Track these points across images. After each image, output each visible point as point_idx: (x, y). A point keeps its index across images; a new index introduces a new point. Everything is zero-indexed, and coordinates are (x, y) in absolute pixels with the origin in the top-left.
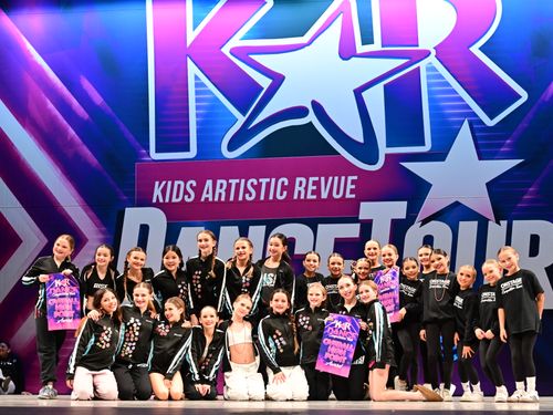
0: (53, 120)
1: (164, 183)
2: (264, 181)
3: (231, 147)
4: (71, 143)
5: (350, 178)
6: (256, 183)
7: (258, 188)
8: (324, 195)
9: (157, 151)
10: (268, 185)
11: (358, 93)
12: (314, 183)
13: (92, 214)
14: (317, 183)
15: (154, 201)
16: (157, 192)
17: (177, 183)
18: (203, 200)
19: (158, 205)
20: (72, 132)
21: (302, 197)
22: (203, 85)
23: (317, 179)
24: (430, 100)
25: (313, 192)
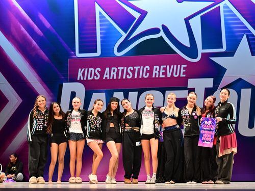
0: (24, 36)
1: (83, 69)
2: (137, 68)
3: (119, 50)
4: (34, 49)
5: (183, 66)
6: (132, 69)
7: (133, 72)
8: (169, 75)
9: (80, 52)
10: (139, 70)
11: (187, 20)
12: (164, 69)
13: (45, 86)
14: (165, 69)
15: (78, 79)
16: (80, 74)
17: (90, 69)
18: (104, 78)
19: (80, 81)
20: (34, 43)
21: (157, 76)
22: (104, 17)
23: (165, 66)
24: (226, 24)
25: (163, 74)
